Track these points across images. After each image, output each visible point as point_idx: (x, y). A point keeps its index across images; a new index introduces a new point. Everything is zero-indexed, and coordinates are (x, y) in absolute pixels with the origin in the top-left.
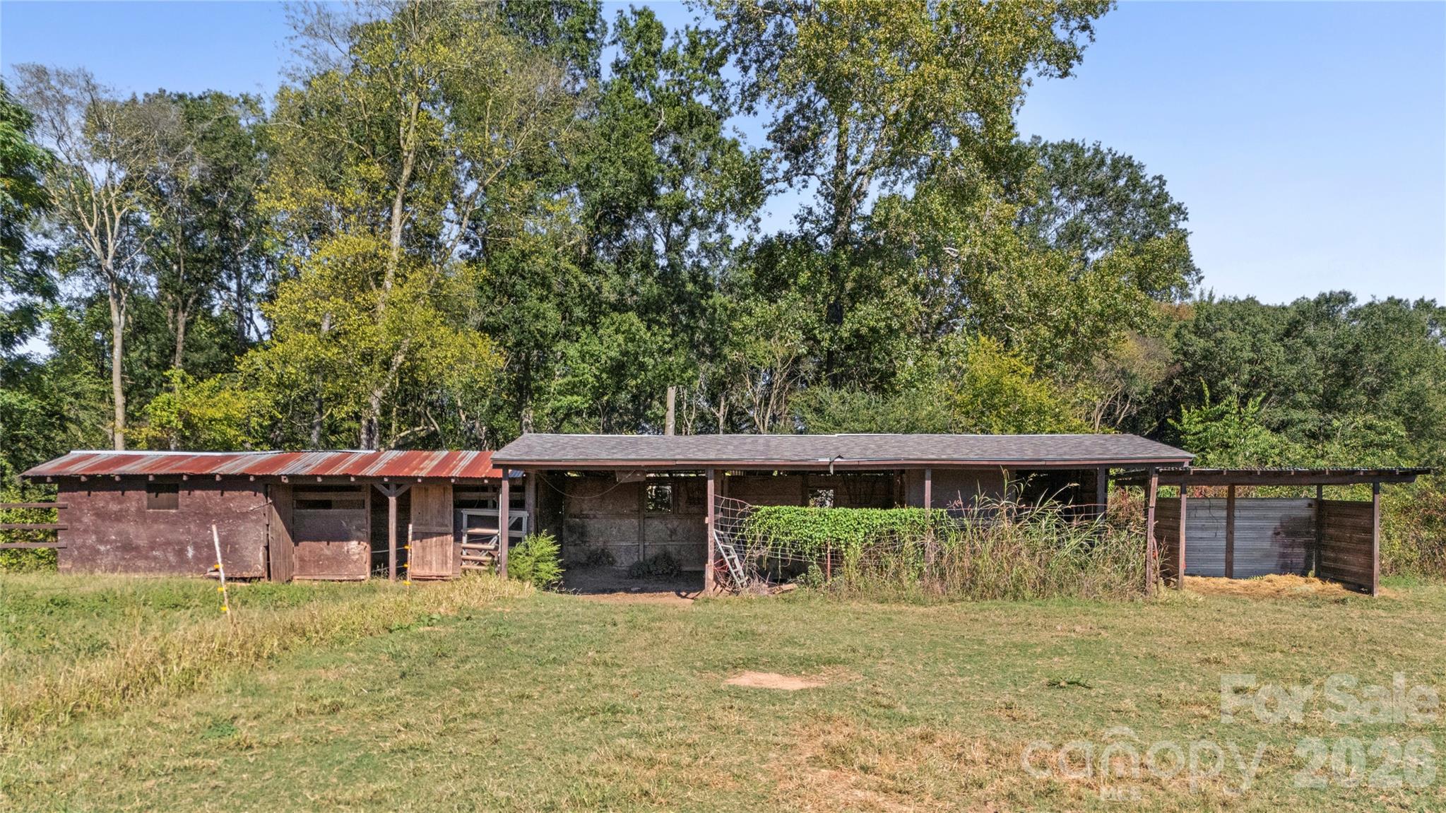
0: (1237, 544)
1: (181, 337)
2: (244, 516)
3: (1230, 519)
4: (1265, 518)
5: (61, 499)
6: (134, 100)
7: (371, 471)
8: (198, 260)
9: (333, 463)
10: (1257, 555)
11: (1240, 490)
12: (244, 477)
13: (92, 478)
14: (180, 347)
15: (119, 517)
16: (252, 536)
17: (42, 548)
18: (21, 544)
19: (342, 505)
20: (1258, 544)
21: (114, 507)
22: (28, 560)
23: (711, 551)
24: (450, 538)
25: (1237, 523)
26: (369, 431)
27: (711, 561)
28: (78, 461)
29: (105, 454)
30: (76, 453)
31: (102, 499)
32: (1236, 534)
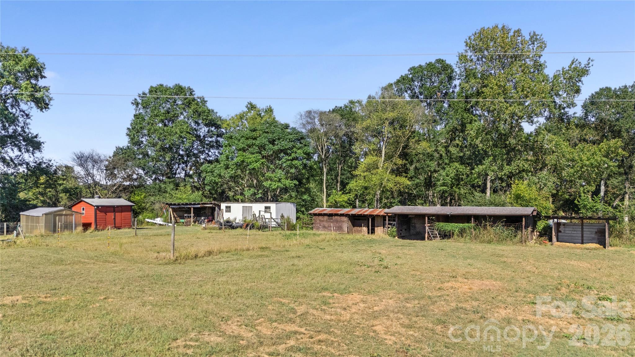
0: (584, 235)
1: (340, 172)
2: (344, 221)
3: (582, 228)
4: (593, 229)
5: (314, 217)
6: (330, 110)
7: (366, 213)
8: (344, 151)
9: (360, 211)
10: (591, 238)
11: (585, 221)
12: (344, 214)
13: (319, 214)
14: (339, 174)
15: (323, 221)
16: (345, 225)
17: (311, 226)
18: (307, 226)
19: (362, 220)
20: (591, 235)
21: (322, 219)
22: (309, 229)
23: (427, 231)
24: (382, 227)
25: (584, 230)
26: (377, 201)
27: (427, 233)
28: (317, 210)
29: (321, 209)
30: (316, 209)
31: (320, 218)
32: (584, 233)
